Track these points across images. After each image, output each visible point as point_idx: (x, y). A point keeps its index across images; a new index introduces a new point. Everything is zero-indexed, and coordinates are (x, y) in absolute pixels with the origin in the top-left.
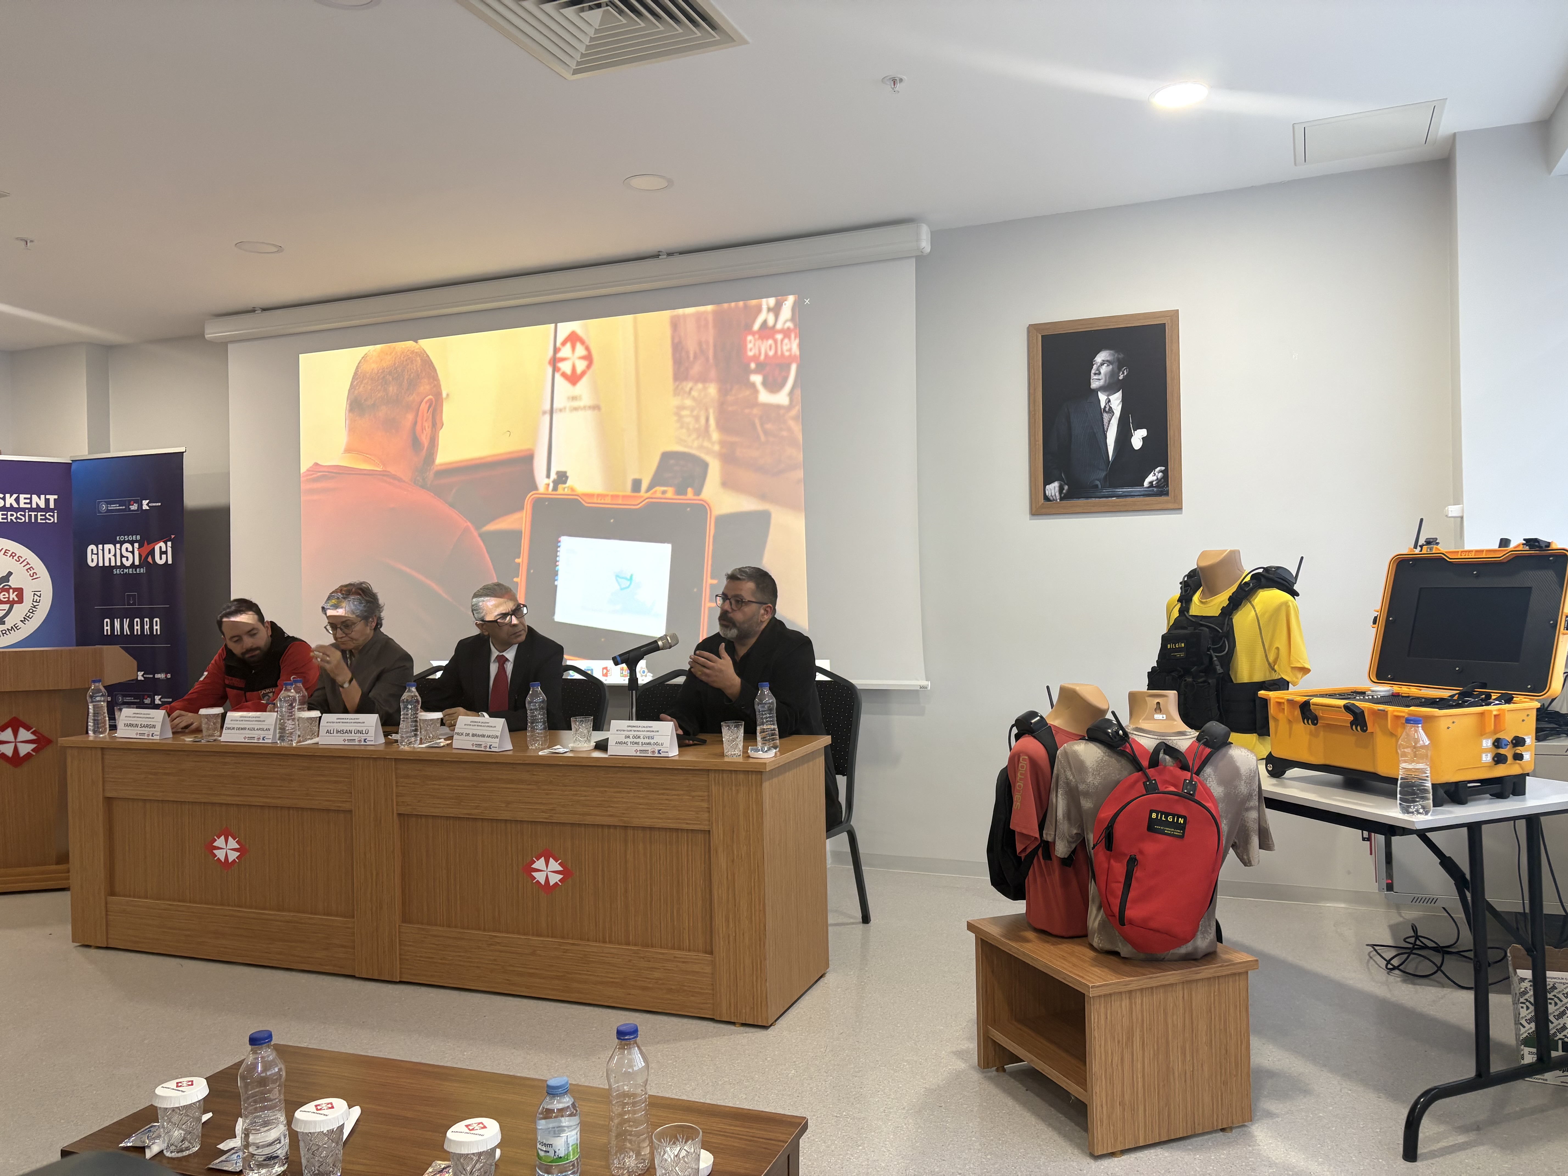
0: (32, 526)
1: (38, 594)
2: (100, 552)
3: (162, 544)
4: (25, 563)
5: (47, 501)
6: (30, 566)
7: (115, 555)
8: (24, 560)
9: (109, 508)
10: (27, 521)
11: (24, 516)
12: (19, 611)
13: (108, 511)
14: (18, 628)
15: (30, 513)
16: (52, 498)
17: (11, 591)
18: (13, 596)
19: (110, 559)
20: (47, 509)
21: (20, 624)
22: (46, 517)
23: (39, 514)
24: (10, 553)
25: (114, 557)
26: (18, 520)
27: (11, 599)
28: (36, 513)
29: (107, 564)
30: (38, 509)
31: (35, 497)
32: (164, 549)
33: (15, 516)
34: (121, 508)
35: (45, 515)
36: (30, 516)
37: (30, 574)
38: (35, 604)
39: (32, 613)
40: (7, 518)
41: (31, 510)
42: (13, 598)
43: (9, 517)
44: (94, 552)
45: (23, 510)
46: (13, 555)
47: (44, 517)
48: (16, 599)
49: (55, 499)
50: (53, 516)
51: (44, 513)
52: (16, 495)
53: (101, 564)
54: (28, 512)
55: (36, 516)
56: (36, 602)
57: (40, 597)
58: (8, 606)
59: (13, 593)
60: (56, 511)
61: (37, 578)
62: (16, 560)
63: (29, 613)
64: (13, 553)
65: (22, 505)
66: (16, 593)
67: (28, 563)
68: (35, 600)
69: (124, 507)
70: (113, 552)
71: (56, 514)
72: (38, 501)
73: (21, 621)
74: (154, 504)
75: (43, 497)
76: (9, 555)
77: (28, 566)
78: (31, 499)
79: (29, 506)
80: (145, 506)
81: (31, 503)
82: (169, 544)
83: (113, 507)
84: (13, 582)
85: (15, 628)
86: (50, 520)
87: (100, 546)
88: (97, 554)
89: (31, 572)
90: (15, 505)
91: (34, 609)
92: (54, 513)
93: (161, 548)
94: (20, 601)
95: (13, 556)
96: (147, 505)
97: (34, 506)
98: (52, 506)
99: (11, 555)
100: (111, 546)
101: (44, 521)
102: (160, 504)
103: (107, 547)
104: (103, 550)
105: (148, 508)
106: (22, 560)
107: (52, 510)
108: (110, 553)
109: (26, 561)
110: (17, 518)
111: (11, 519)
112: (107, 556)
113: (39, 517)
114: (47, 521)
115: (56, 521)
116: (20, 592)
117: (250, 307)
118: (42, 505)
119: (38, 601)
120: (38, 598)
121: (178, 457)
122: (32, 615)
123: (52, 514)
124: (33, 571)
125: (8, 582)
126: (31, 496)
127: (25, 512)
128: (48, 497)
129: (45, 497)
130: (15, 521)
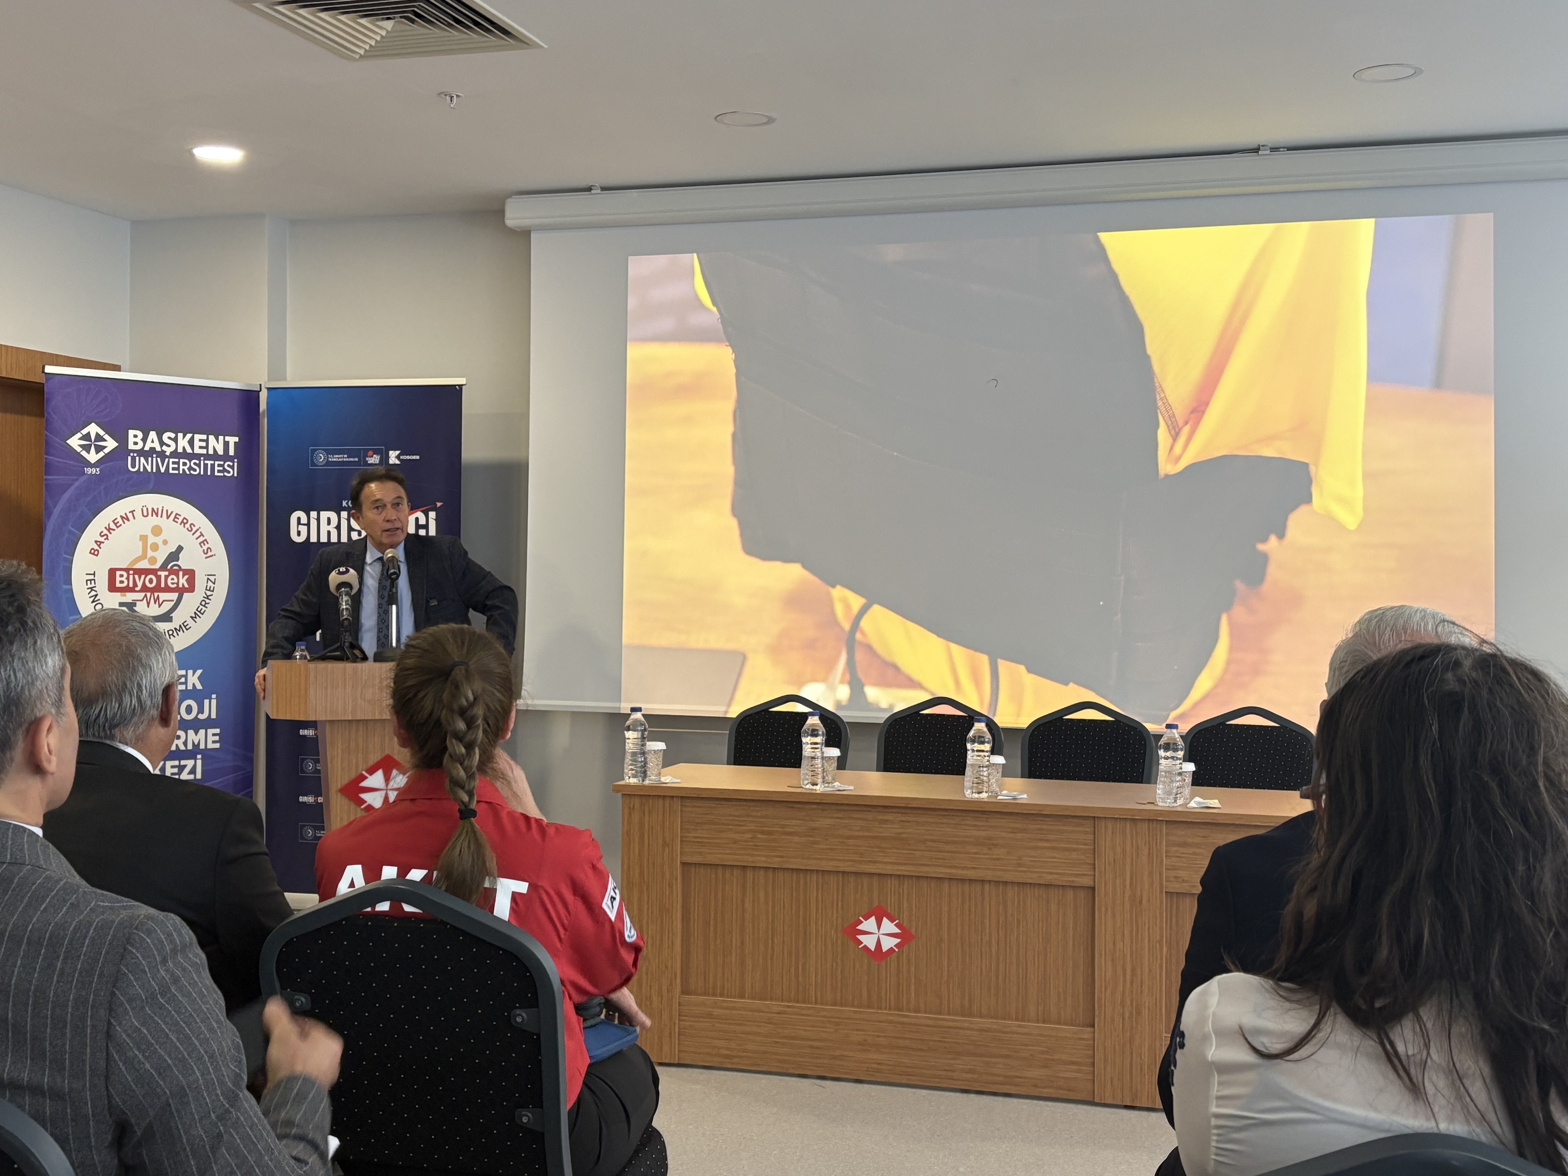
0: (207, 479)
1: (212, 578)
2: (313, 523)
3: (420, 515)
4: (198, 534)
5: (226, 444)
6: (204, 539)
7: (338, 528)
8: (198, 530)
9: (330, 459)
10: (202, 473)
11: (199, 465)
12: (191, 601)
13: (329, 463)
14: (187, 627)
15: (206, 462)
16: (232, 440)
17: (181, 573)
18: (183, 581)
19: (329, 533)
20: (226, 457)
21: (190, 622)
22: (224, 468)
23: (217, 463)
24: (181, 519)
25: (336, 530)
26: (192, 472)
27: (181, 586)
28: (212, 462)
29: (324, 539)
30: (215, 456)
31: (212, 438)
32: (422, 521)
33: (188, 465)
34: (352, 459)
35: (222, 466)
36: (206, 465)
37: (204, 550)
38: (209, 593)
39: (204, 606)
40: (178, 469)
41: (207, 457)
42: (183, 585)
43: (181, 467)
44: (302, 522)
45: (198, 456)
46: (184, 522)
47: (221, 468)
48: (186, 586)
49: (235, 442)
50: (232, 467)
51: (222, 463)
52: (191, 435)
53: (313, 539)
54: (204, 460)
55: (213, 466)
56: (210, 590)
57: (214, 583)
58: (177, 594)
59: (183, 577)
60: (236, 460)
61: (212, 556)
62: (188, 529)
63: (201, 607)
64: (184, 518)
65: (197, 451)
66: (186, 577)
67: (202, 535)
68: (208, 588)
69: (356, 459)
70: (334, 522)
71: (236, 464)
72: (216, 445)
73: (192, 617)
74: (408, 457)
75: (221, 438)
76: (180, 521)
77: (201, 539)
78: (207, 441)
79: (204, 451)
80: (393, 459)
81: (207, 447)
82: (432, 515)
83: (335, 458)
84: (184, 562)
85: (184, 627)
86: (229, 472)
87: (313, 514)
88: (308, 525)
89: (205, 548)
90: (189, 450)
91: (207, 601)
92: (234, 462)
93: (417, 519)
94: (191, 589)
95: (185, 524)
96: (398, 457)
97: (211, 452)
98: (232, 452)
99: (182, 522)
100: (333, 515)
101: (222, 474)
102: (418, 457)
103: (324, 515)
104: (318, 519)
105: (398, 462)
106: (194, 529)
107: (231, 459)
108: (329, 523)
109: (200, 530)
110: (190, 468)
111: (184, 470)
112: (324, 528)
113: (217, 468)
114: (226, 474)
115: (236, 475)
116: (191, 574)
117: (584, 184)
118: (221, 452)
119: (212, 589)
120: (212, 585)
121: (454, 393)
122: (204, 609)
123: (231, 464)
124: (207, 546)
125: (178, 561)
126: (208, 437)
127: (200, 460)
128: (227, 438)
129: (224, 438)
130: (188, 473)
